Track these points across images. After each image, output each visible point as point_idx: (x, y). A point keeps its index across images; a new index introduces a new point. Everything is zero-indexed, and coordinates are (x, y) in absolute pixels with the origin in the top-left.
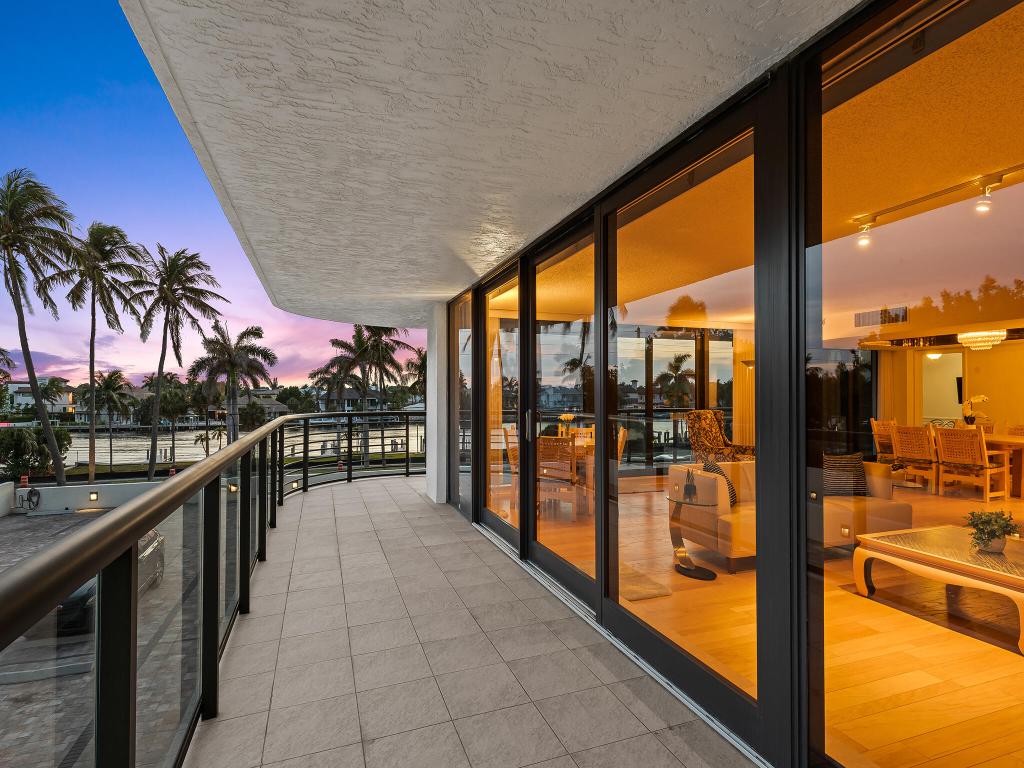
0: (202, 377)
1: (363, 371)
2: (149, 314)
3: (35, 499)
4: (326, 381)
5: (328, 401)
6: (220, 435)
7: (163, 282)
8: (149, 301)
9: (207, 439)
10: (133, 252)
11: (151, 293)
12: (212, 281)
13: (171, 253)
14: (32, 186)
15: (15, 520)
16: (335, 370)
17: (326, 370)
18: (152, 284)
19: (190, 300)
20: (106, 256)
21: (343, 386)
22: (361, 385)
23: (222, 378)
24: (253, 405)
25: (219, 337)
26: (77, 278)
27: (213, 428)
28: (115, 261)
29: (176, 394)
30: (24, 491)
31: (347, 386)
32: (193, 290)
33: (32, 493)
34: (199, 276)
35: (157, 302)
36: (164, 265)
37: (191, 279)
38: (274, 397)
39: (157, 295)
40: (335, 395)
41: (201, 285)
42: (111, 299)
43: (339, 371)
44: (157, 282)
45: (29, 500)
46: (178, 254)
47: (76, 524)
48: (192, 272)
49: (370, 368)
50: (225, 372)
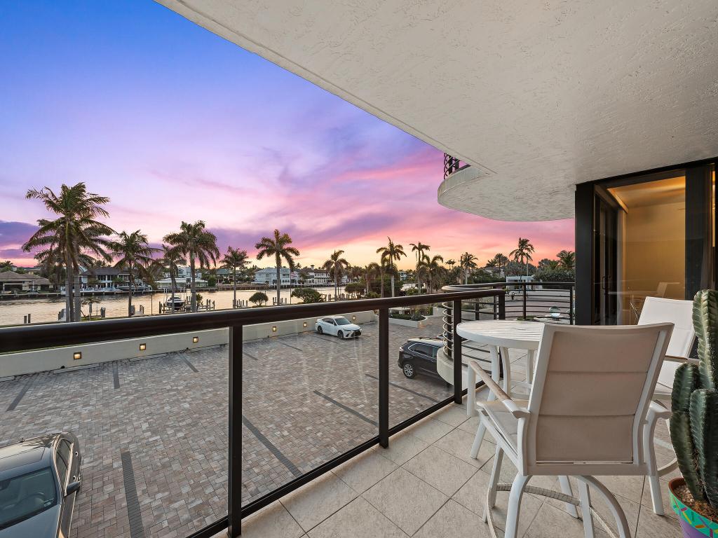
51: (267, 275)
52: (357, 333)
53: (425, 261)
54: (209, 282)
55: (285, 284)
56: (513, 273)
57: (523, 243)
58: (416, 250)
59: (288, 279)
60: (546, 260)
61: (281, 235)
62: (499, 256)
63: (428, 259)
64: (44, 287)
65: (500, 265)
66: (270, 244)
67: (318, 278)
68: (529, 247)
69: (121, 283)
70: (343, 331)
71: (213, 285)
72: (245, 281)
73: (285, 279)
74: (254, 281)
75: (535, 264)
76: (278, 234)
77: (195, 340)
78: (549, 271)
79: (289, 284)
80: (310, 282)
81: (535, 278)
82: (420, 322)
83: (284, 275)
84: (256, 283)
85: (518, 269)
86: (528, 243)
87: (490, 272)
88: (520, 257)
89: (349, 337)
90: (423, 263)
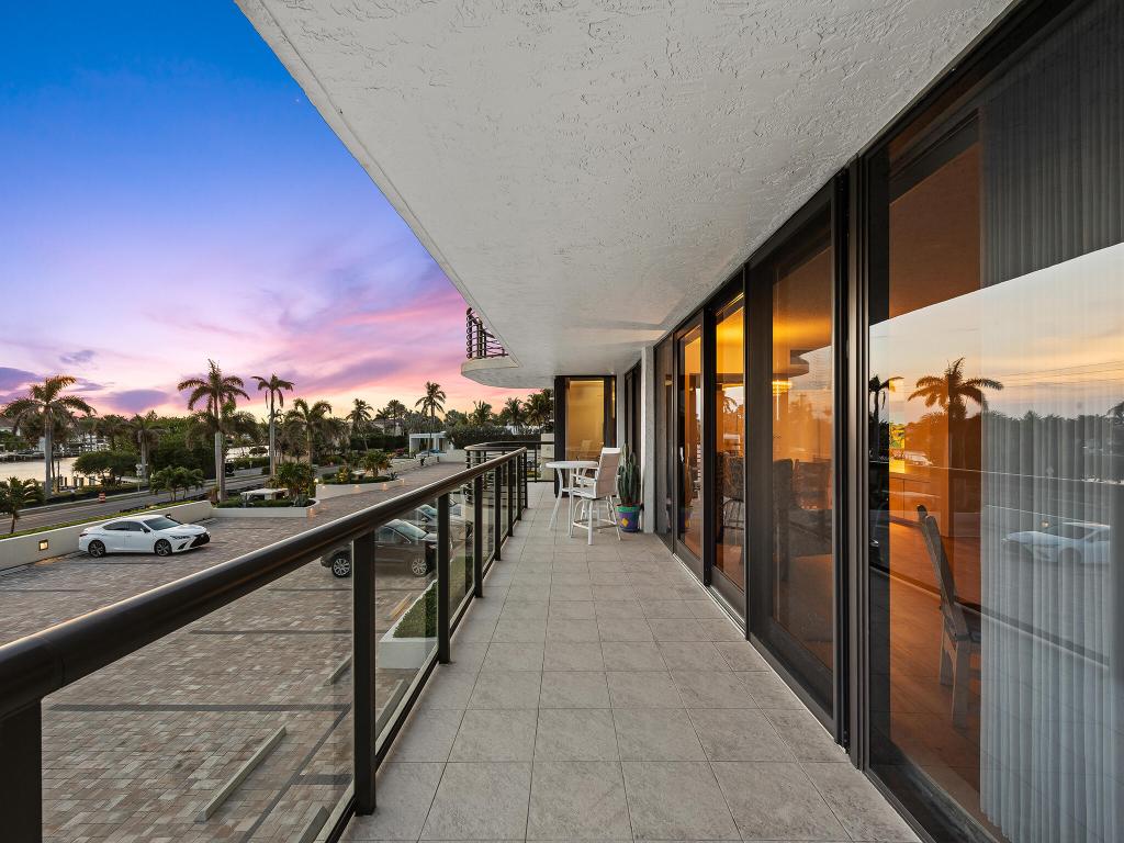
52: (202, 540)
53: (300, 409)
56: (416, 428)
57: (433, 389)
58: (265, 389)
60: (454, 411)
62: (394, 404)
63: (305, 406)
65: (396, 416)
68: (440, 395)
70: (170, 540)
75: (441, 416)
78: (460, 426)
81: (445, 435)
82: (311, 508)
85: (423, 423)
86: (439, 390)
87: (381, 426)
88: (430, 407)
89: (187, 548)
90: (297, 414)
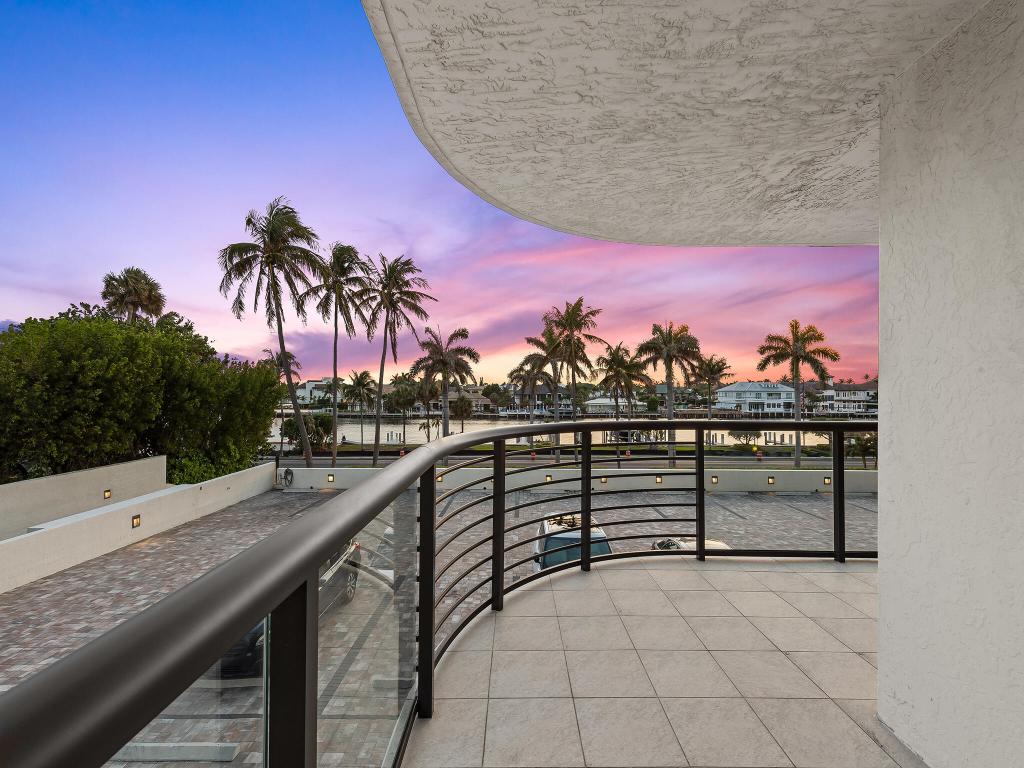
0: (422, 374)
1: (555, 368)
2: (374, 315)
3: (289, 478)
4: (520, 378)
5: (522, 395)
6: (438, 423)
7: (384, 288)
8: (374, 304)
9: (428, 426)
10: (365, 268)
11: (375, 298)
12: (423, 282)
13: (390, 260)
14: (287, 212)
15: (273, 495)
16: (528, 367)
17: (521, 369)
18: (374, 290)
19: (405, 303)
20: (344, 272)
21: (535, 383)
22: (552, 382)
23: (439, 377)
24: (462, 399)
25: (433, 339)
26: (323, 293)
27: (433, 417)
28: (351, 276)
29: (406, 390)
30: (282, 470)
31: (539, 383)
32: (408, 294)
33: (288, 473)
34: (413, 280)
35: (379, 305)
36: (385, 271)
37: (407, 284)
38: (480, 392)
39: (379, 299)
40: (528, 391)
41: (415, 288)
42: (347, 307)
43: (533, 369)
44: (380, 288)
45: (286, 478)
46: (397, 261)
47: (313, 505)
48: (408, 277)
49: (562, 366)
50: (440, 371)
51: (739, 394)
54: (649, 403)
55: (772, 410)
59: (776, 402)
61: (803, 328)
64: (486, 407)
66: (782, 345)
67: (844, 401)
69: (551, 404)
71: (655, 410)
72: (699, 403)
73: (771, 402)
74: (714, 404)
76: (797, 328)
77: (714, 480)
79: (781, 410)
80: (824, 407)
83: (770, 395)
84: (718, 406)
